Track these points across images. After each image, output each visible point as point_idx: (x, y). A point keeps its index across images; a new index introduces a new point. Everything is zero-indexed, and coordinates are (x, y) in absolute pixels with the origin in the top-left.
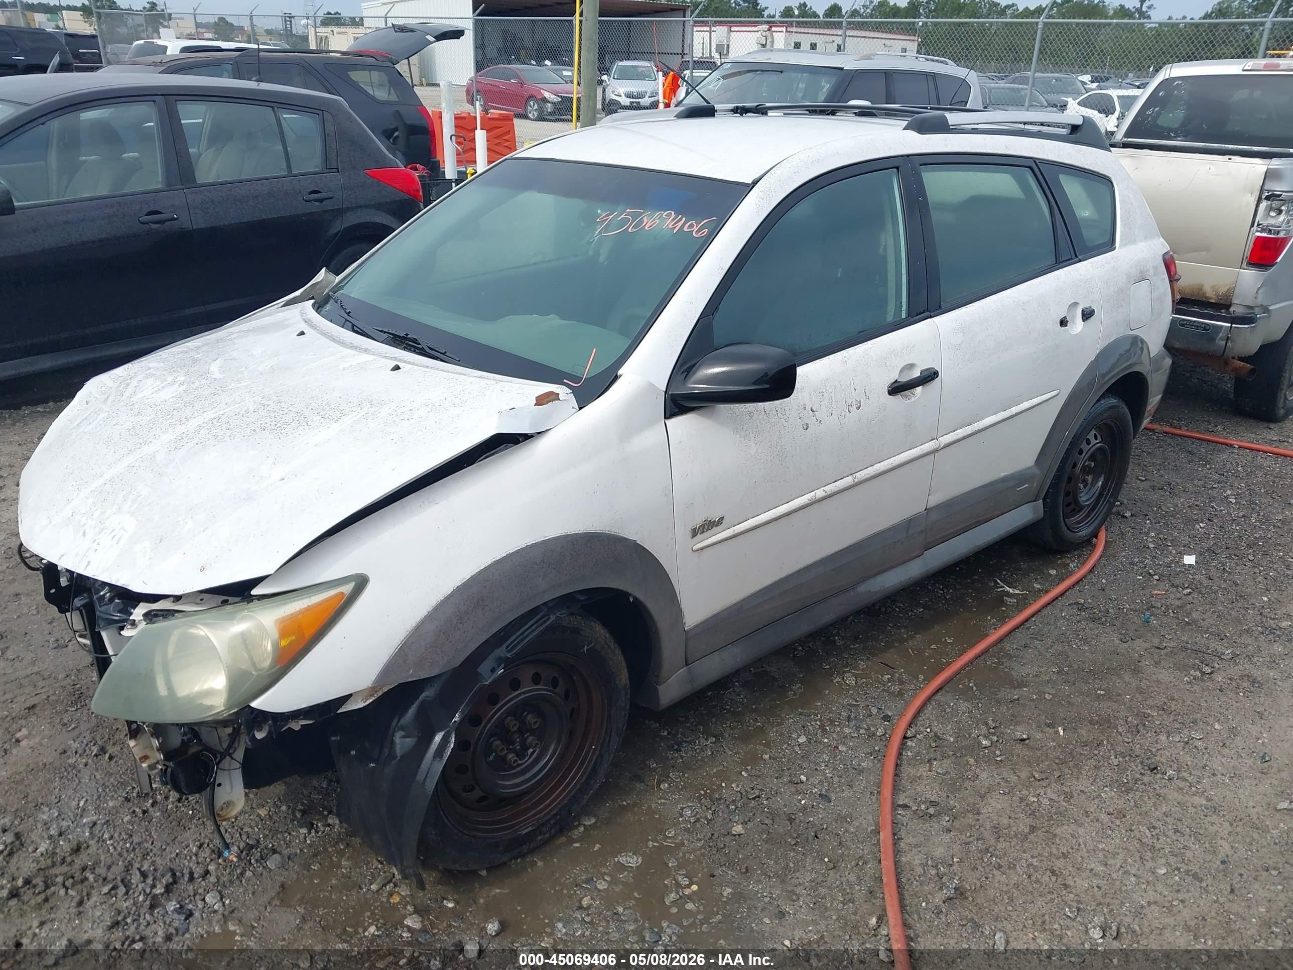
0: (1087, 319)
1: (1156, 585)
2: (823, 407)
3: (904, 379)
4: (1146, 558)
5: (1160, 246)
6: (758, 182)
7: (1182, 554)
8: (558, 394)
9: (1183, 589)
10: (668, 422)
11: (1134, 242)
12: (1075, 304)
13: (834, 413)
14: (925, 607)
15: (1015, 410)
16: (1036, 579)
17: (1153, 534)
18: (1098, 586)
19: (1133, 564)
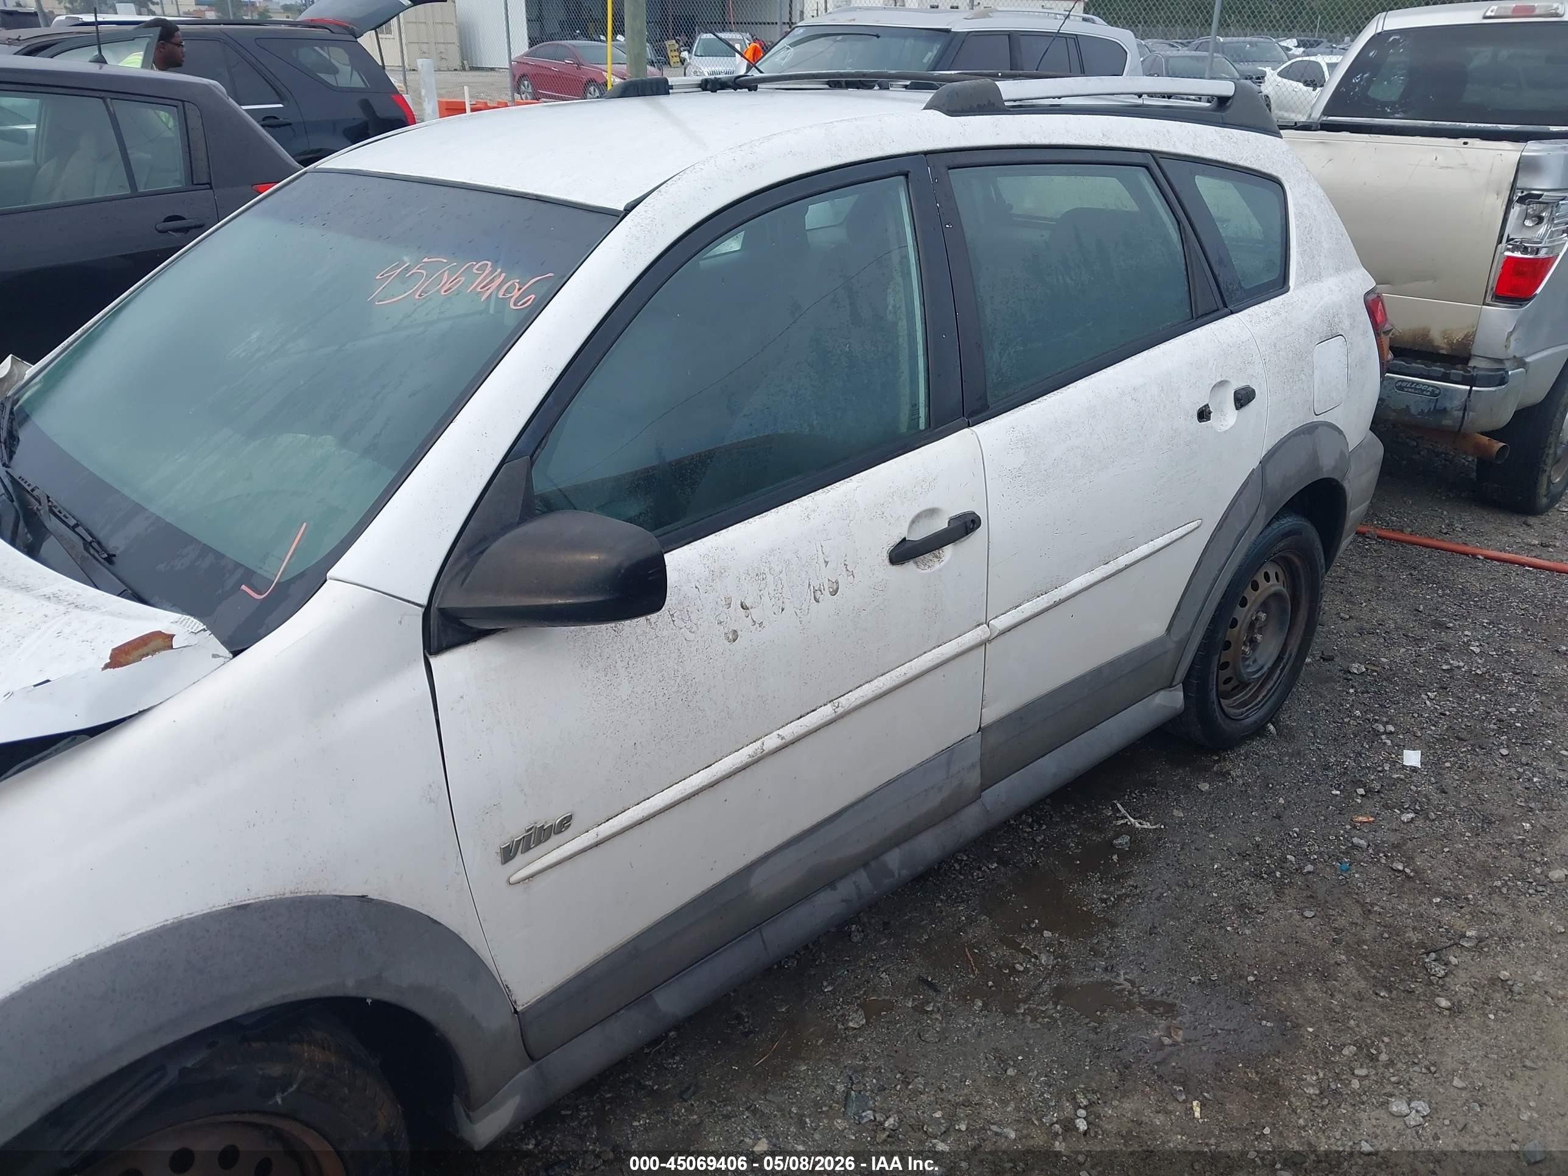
0: (1242, 406)
1: (1361, 806)
2: (766, 599)
3: (917, 535)
4: (1346, 756)
5: (1362, 281)
6: (633, 207)
7: (1401, 747)
8: (171, 637)
9: (1402, 813)
10: (433, 661)
11: (1318, 277)
12: (1222, 384)
13: (787, 606)
14: (1003, 862)
15: (1123, 560)
16: (1178, 801)
17: (1358, 713)
18: (1272, 811)
19: (1327, 767)
